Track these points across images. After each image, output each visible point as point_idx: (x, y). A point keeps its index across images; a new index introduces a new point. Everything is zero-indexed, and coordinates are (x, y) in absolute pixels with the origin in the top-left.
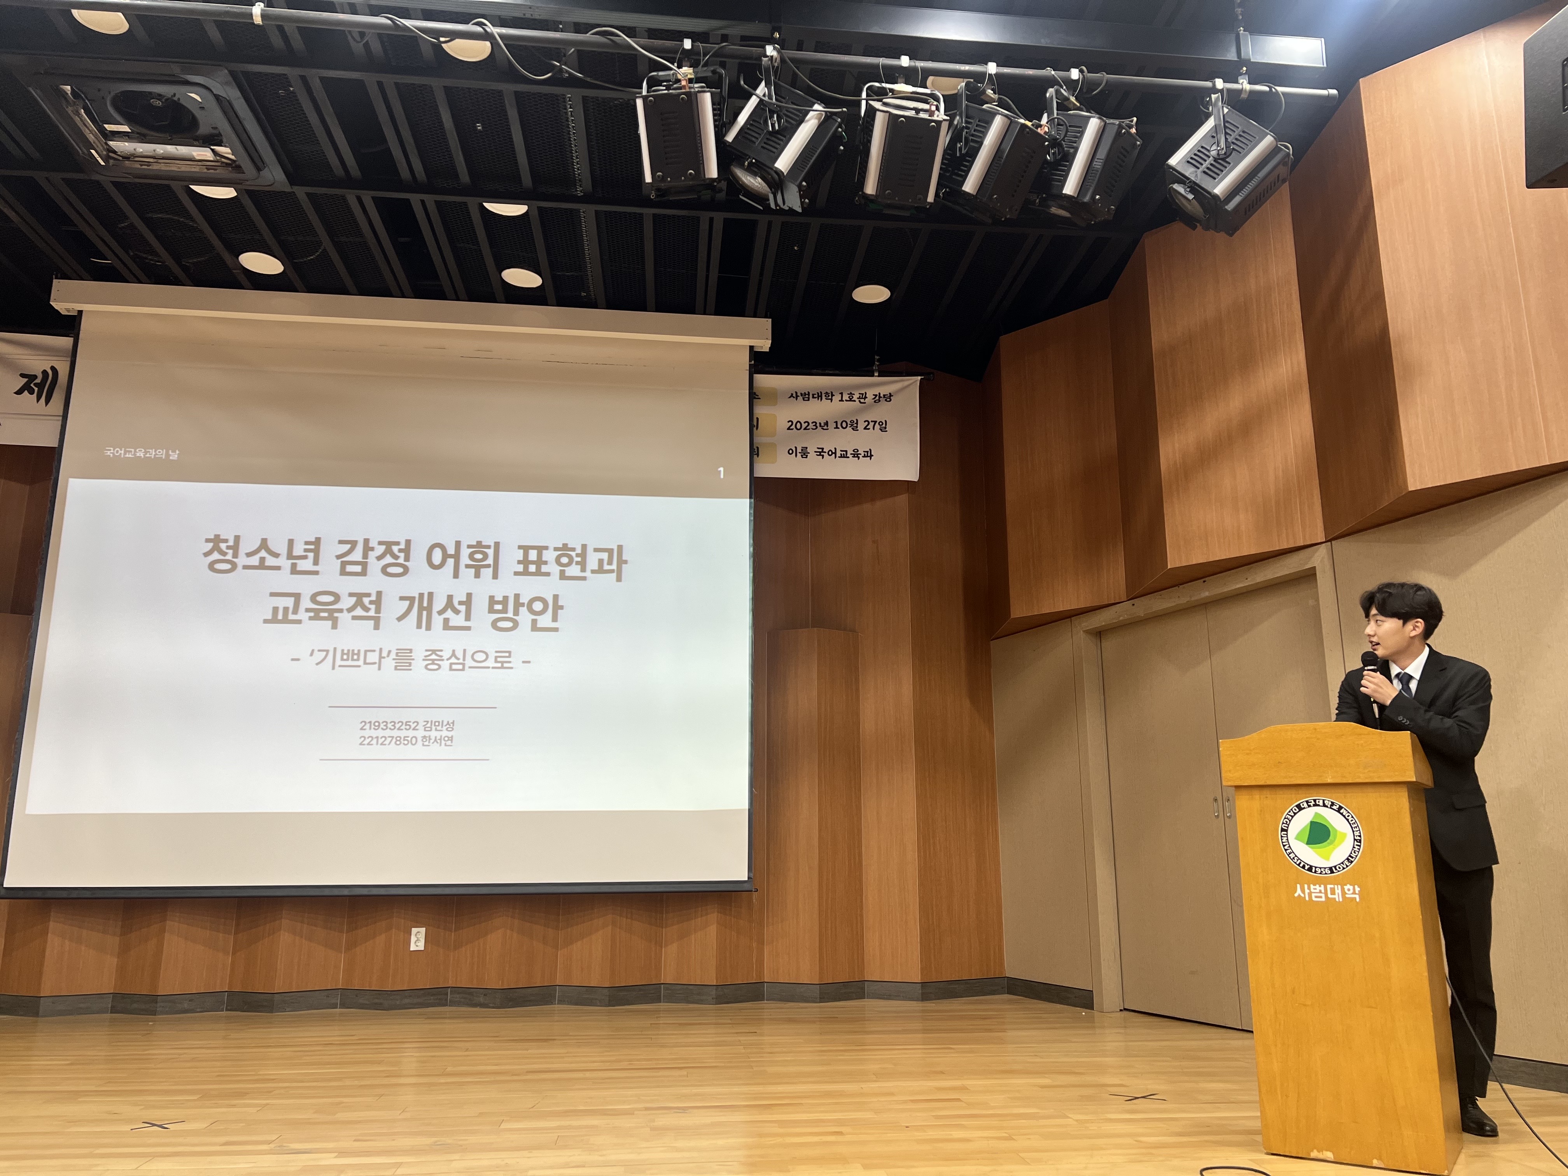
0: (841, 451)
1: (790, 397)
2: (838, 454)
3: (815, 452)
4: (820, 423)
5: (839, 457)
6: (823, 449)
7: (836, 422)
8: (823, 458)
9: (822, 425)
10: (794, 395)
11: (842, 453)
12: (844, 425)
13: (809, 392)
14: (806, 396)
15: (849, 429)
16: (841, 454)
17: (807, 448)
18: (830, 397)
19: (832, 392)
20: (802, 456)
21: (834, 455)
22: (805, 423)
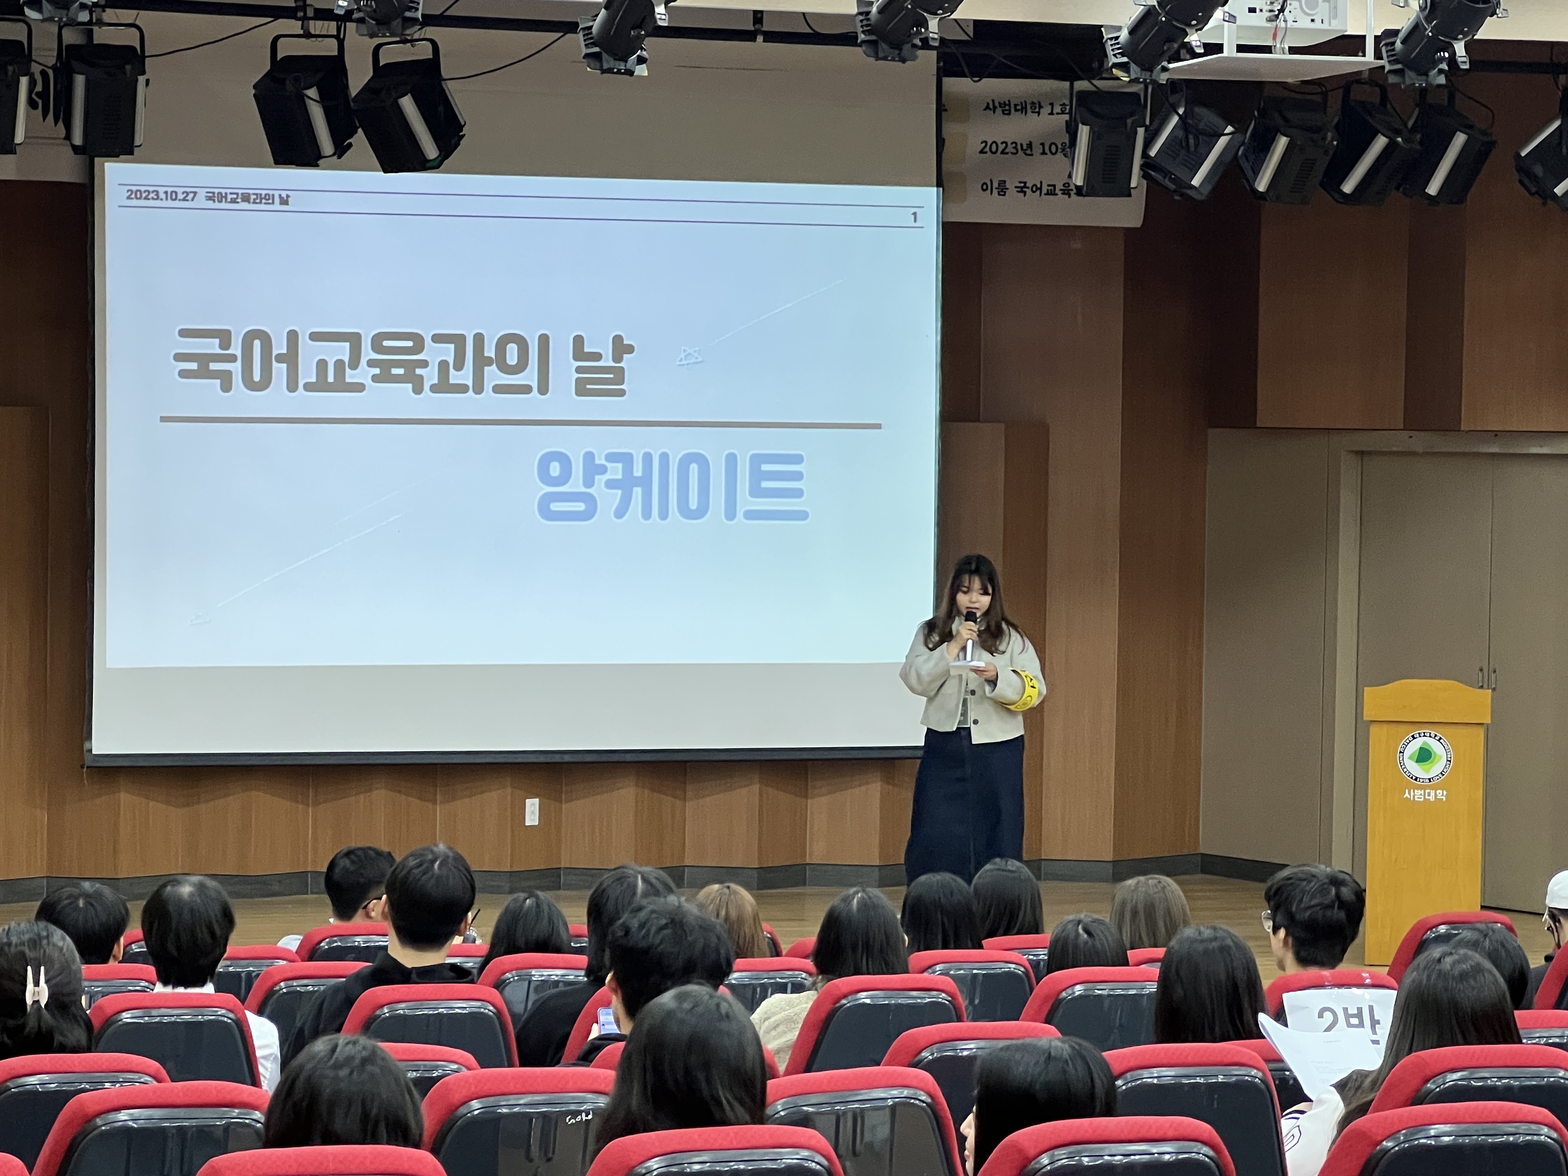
0: (1049, 185)
1: (985, 110)
2: (1044, 191)
3: (1016, 187)
4: (1022, 145)
5: (1045, 194)
6: (1025, 183)
7: (1043, 144)
8: (1025, 195)
9: (1025, 147)
10: (991, 106)
11: (1050, 188)
12: (1053, 149)
13: (1009, 101)
14: (1006, 107)
15: (1060, 155)
16: (1048, 190)
17: (1005, 182)
18: (1037, 110)
19: (1039, 103)
20: (999, 192)
21: (1038, 192)
22: (1002, 143)
